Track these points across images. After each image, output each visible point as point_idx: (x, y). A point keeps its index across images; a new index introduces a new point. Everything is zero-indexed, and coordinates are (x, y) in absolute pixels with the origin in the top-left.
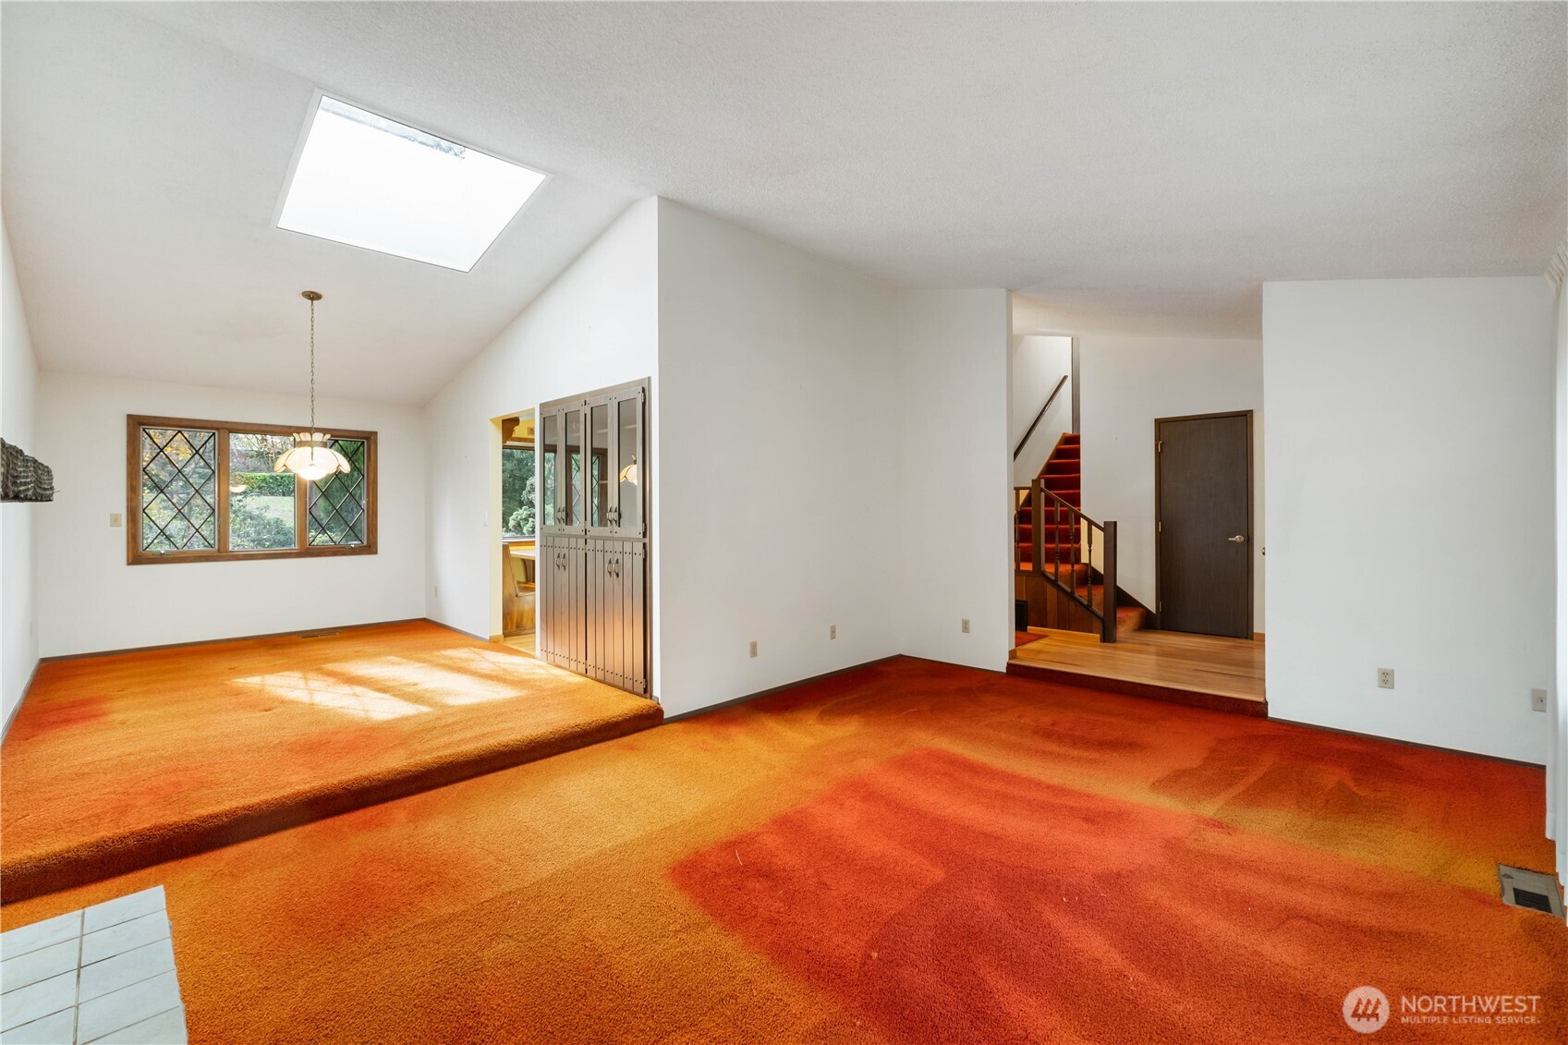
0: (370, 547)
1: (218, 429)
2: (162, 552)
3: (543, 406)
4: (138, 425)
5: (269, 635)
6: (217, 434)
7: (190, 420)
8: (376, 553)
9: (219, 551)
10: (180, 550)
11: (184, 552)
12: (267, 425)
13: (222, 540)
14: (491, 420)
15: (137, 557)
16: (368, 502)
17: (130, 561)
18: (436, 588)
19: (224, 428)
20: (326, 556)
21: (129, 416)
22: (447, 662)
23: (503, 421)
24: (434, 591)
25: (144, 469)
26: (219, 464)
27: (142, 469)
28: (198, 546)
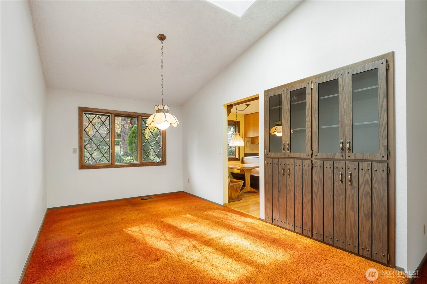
0: (164, 162)
1: (111, 113)
2: (92, 164)
3: (266, 92)
4: (83, 111)
5: (129, 198)
6: (110, 116)
7: (101, 109)
8: (166, 165)
9: (111, 164)
10: (98, 163)
11: (99, 164)
12: (128, 112)
13: (112, 159)
14: (223, 105)
15: (82, 167)
16: (163, 144)
17: (80, 168)
18: (189, 179)
19: (113, 113)
20: (149, 166)
21: (79, 108)
22: (217, 220)
23: (228, 106)
24: (188, 180)
25: (85, 130)
26: (111, 128)
27: (84, 130)
28: (104, 162)
